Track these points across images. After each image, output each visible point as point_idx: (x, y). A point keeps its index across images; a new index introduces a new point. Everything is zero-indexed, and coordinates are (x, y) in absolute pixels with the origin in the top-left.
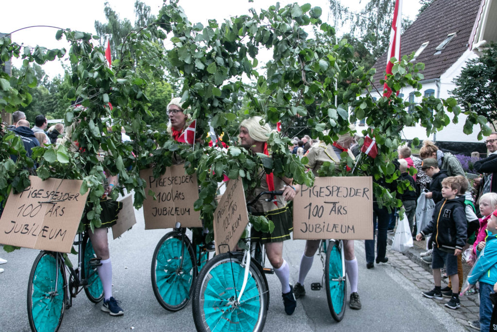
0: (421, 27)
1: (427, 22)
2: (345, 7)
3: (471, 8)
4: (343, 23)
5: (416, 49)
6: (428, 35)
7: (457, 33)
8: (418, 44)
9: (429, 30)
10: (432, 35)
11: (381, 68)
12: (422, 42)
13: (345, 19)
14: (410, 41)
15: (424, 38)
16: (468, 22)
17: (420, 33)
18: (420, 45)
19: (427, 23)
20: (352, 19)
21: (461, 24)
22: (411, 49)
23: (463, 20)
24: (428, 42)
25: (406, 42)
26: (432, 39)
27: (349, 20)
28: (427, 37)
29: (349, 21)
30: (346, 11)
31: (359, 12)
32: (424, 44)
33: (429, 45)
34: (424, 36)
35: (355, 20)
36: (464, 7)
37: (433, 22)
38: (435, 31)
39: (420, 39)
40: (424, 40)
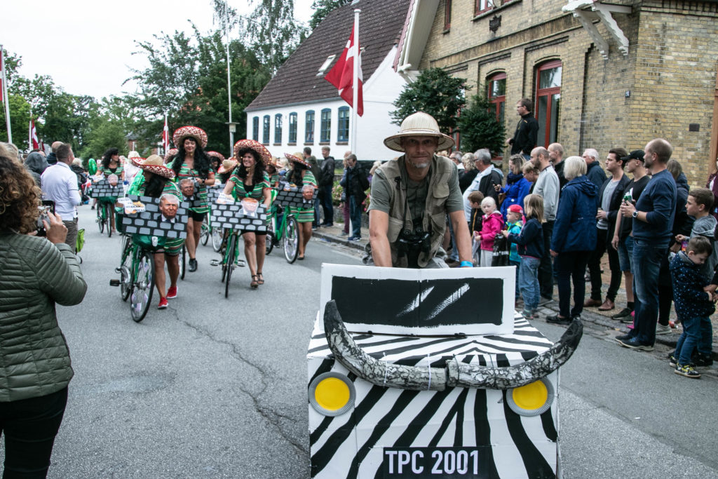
0: (323, 38)
1: (330, 32)
2: (232, 9)
3: (375, 23)
4: (230, 28)
5: (323, 62)
6: (333, 47)
7: (365, 48)
8: (322, 56)
9: (333, 41)
10: (338, 48)
11: (283, 81)
12: (327, 55)
13: (233, 21)
14: (313, 53)
15: (329, 50)
16: (375, 38)
17: (323, 45)
18: (326, 58)
19: (329, 34)
20: (241, 23)
21: (369, 39)
22: (315, 62)
23: (370, 35)
24: (334, 56)
25: (308, 53)
26: (339, 51)
27: (238, 23)
28: (333, 50)
29: (237, 25)
30: (234, 14)
31: (248, 16)
32: (330, 57)
33: (336, 58)
34: (328, 49)
35: (246, 24)
36: (368, 21)
37: (337, 33)
38: (340, 43)
39: (323, 52)
40: (331, 53)
